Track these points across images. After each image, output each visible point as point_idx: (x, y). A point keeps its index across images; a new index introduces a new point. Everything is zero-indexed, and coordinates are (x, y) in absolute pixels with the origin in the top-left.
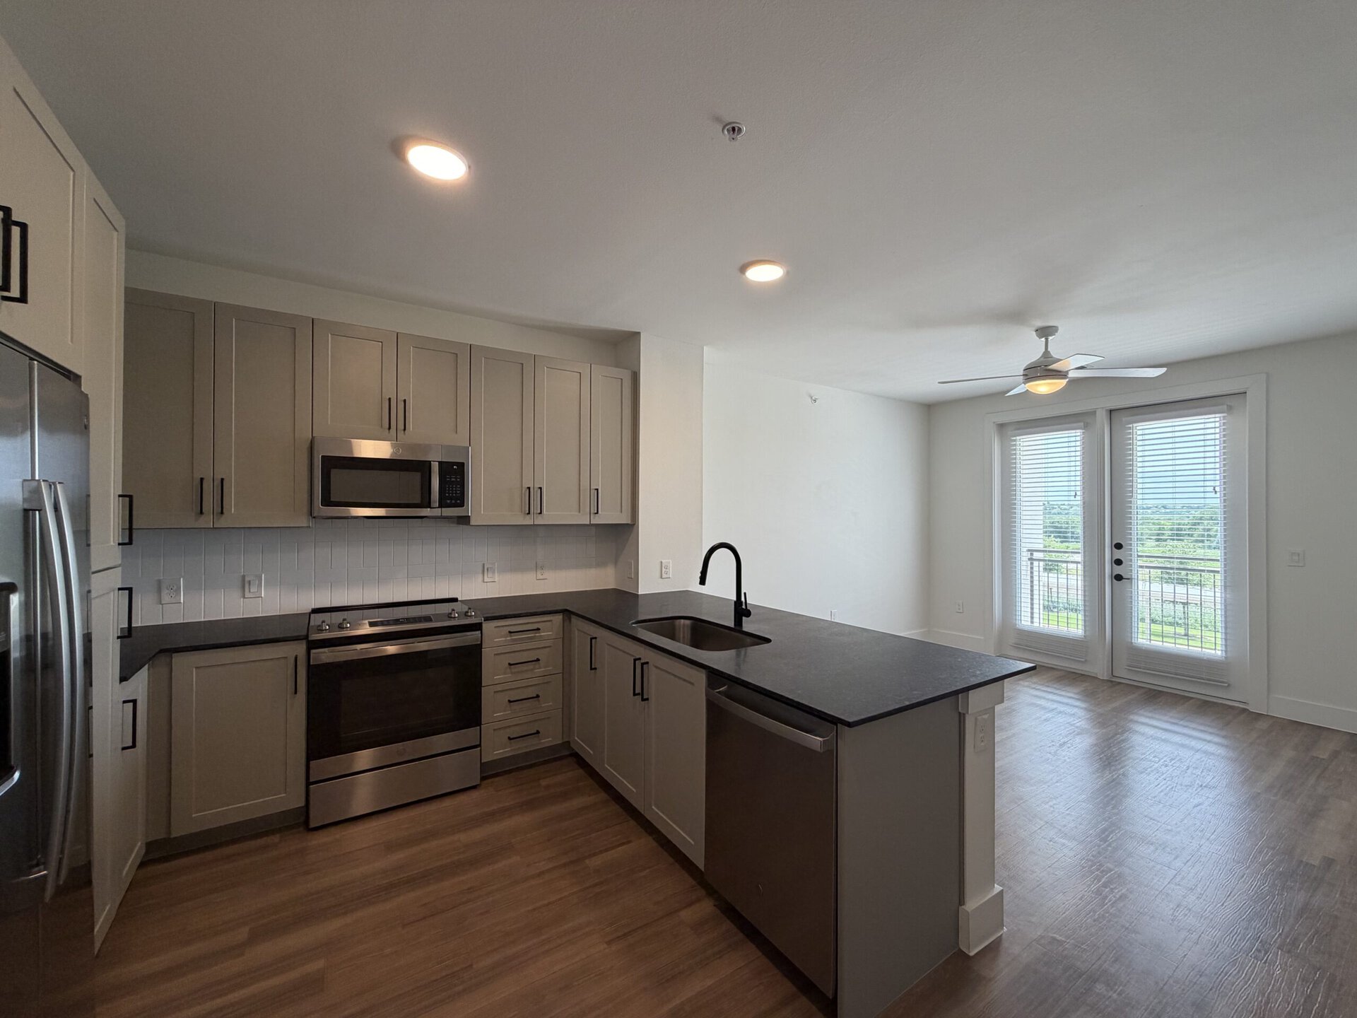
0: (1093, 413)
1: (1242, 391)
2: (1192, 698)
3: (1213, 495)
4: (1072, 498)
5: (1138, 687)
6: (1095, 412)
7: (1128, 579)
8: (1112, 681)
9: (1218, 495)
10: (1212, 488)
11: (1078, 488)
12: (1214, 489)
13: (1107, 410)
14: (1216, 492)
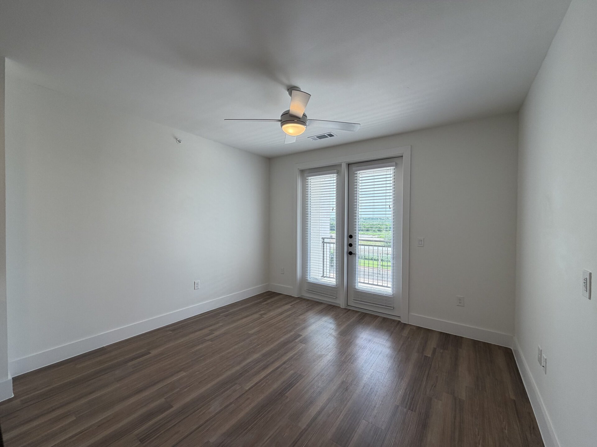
0: (340, 165)
1: (400, 155)
2: (379, 316)
3: (389, 210)
4: (332, 211)
5: (357, 312)
6: (341, 165)
7: (354, 254)
8: (347, 309)
9: (391, 210)
10: (389, 206)
11: (335, 206)
12: (389, 207)
13: (346, 163)
14: (390, 208)
